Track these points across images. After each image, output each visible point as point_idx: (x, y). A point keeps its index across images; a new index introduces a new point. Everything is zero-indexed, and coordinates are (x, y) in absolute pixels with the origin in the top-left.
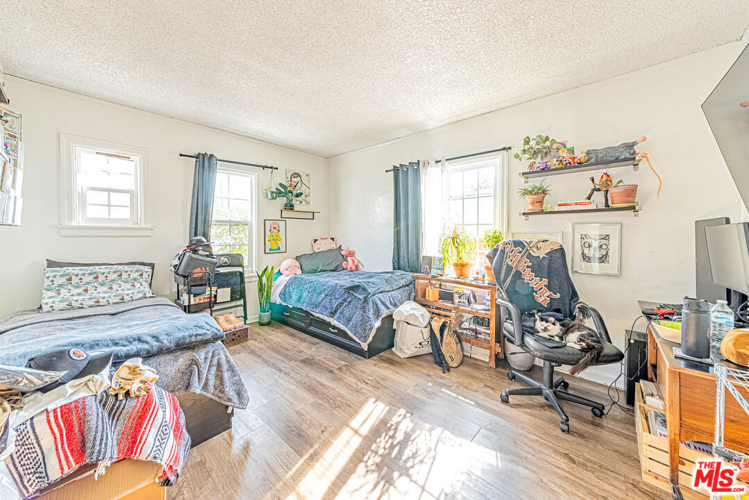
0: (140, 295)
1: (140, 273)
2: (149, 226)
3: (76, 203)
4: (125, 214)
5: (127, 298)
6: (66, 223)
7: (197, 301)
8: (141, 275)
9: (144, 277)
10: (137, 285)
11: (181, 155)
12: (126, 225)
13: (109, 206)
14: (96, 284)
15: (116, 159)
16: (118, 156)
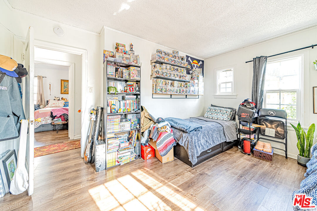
0: (222, 119)
1: (226, 111)
2: (236, 94)
3: (218, 88)
4: (229, 90)
5: (219, 119)
6: (215, 94)
7: (244, 128)
8: (226, 112)
9: (227, 113)
10: (224, 115)
11: (246, 62)
12: (230, 94)
13: (226, 88)
14: (214, 112)
15: (228, 71)
16: (228, 70)
